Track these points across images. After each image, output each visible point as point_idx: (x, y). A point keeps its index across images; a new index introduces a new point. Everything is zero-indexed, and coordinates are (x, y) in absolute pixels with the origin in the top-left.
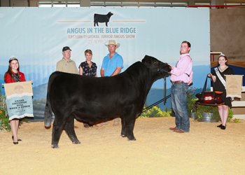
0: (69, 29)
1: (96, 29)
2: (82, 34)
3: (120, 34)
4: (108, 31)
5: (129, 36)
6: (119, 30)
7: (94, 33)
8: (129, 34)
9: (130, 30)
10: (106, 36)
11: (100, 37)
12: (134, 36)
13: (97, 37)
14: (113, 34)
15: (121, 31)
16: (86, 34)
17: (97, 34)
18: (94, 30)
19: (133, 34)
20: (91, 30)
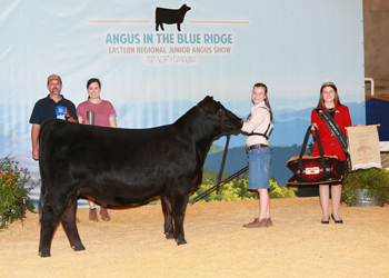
0: (109, 35)
1: (159, 35)
2: (134, 45)
3: (203, 45)
4: (181, 39)
5: (219, 50)
6: (202, 37)
7: (155, 44)
8: (220, 45)
9: (220, 39)
10: (177, 50)
11: (167, 50)
12: (228, 50)
13: (162, 50)
14: (191, 46)
15: (206, 41)
16: (142, 45)
17: (162, 45)
18: (155, 38)
19: (227, 45)
20: (149, 38)
